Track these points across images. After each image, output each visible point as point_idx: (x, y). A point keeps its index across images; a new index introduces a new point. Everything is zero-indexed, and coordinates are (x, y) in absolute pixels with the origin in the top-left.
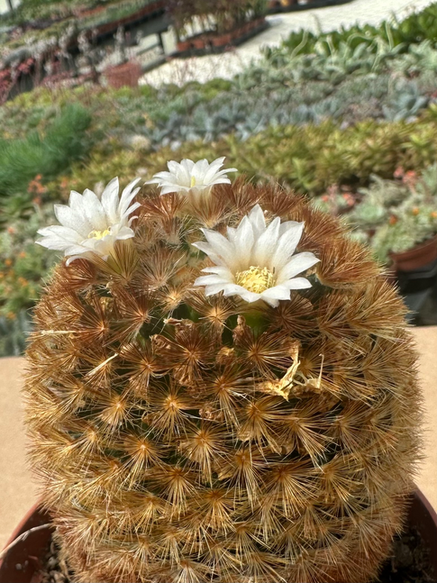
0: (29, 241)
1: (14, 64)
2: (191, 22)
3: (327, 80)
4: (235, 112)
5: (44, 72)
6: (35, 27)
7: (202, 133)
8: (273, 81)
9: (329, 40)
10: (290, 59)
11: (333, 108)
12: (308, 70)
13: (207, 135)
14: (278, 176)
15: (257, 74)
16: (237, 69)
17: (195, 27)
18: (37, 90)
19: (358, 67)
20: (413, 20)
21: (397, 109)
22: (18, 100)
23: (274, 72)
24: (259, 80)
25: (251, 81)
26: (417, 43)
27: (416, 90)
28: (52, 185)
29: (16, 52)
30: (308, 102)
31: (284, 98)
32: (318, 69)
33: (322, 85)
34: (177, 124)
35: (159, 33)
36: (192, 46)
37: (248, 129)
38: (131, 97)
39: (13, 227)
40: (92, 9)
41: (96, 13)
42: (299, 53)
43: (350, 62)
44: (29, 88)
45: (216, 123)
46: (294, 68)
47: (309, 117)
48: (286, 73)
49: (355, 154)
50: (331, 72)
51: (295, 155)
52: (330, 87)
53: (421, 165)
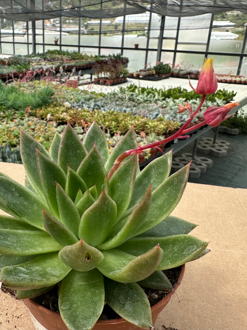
0: (21, 126)
1: (36, 70)
2: (101, 73)
3: (136, 102)
4: (102, 104)
5: (45, 75)
6: (48, 61)
7: (89, 107)
8: (119, 98)
9: (140, 89)
10: (127, 93)
11: (133, 111)
12: (131, 97)
13: (90, 109)
14: (106, 126)
15: (114, 94)
16: (110, 92)
17: (102, 75)
18: (42, 80)
19: (147, 101)
20: (170, 90)
21: (153, 115)
22: (34, 82)
23: (120, 95)
24: (115, 97)
25: (112, 96)
26: (169, 98)
27: (160, 112)
28: (34, 111)
29: (39, 66)
30: (127, 107)
31: (120, 104)
32: (135, 98)
33: (134, 103)
34: (83, 103)
35: (91, 75)
36: (99, 81)
37: (104, 110)
38: (72, 91)
39: (17, 121)
40: (70, 60)
41: (71, 62)
42: (130, 91)
43: (145, 98)
44: (39, 79)
45: (95, 106)
46: (127, 95)
47: (125, 111)
48: (124, 97)
49: (132, 125)
50: (138, 100)
51: (114, 120)
52: (137, 104)
53: (151, 133)
